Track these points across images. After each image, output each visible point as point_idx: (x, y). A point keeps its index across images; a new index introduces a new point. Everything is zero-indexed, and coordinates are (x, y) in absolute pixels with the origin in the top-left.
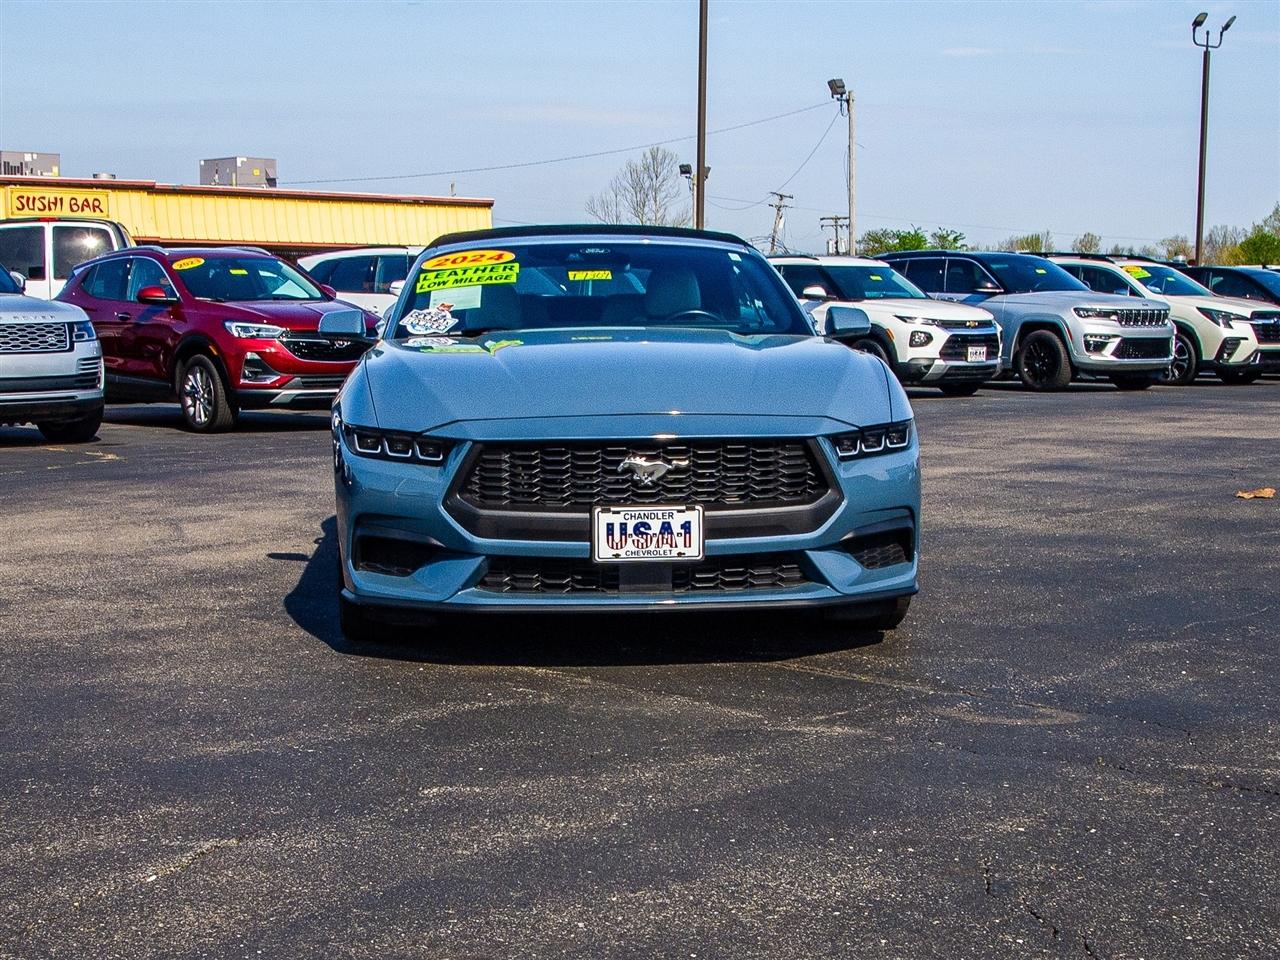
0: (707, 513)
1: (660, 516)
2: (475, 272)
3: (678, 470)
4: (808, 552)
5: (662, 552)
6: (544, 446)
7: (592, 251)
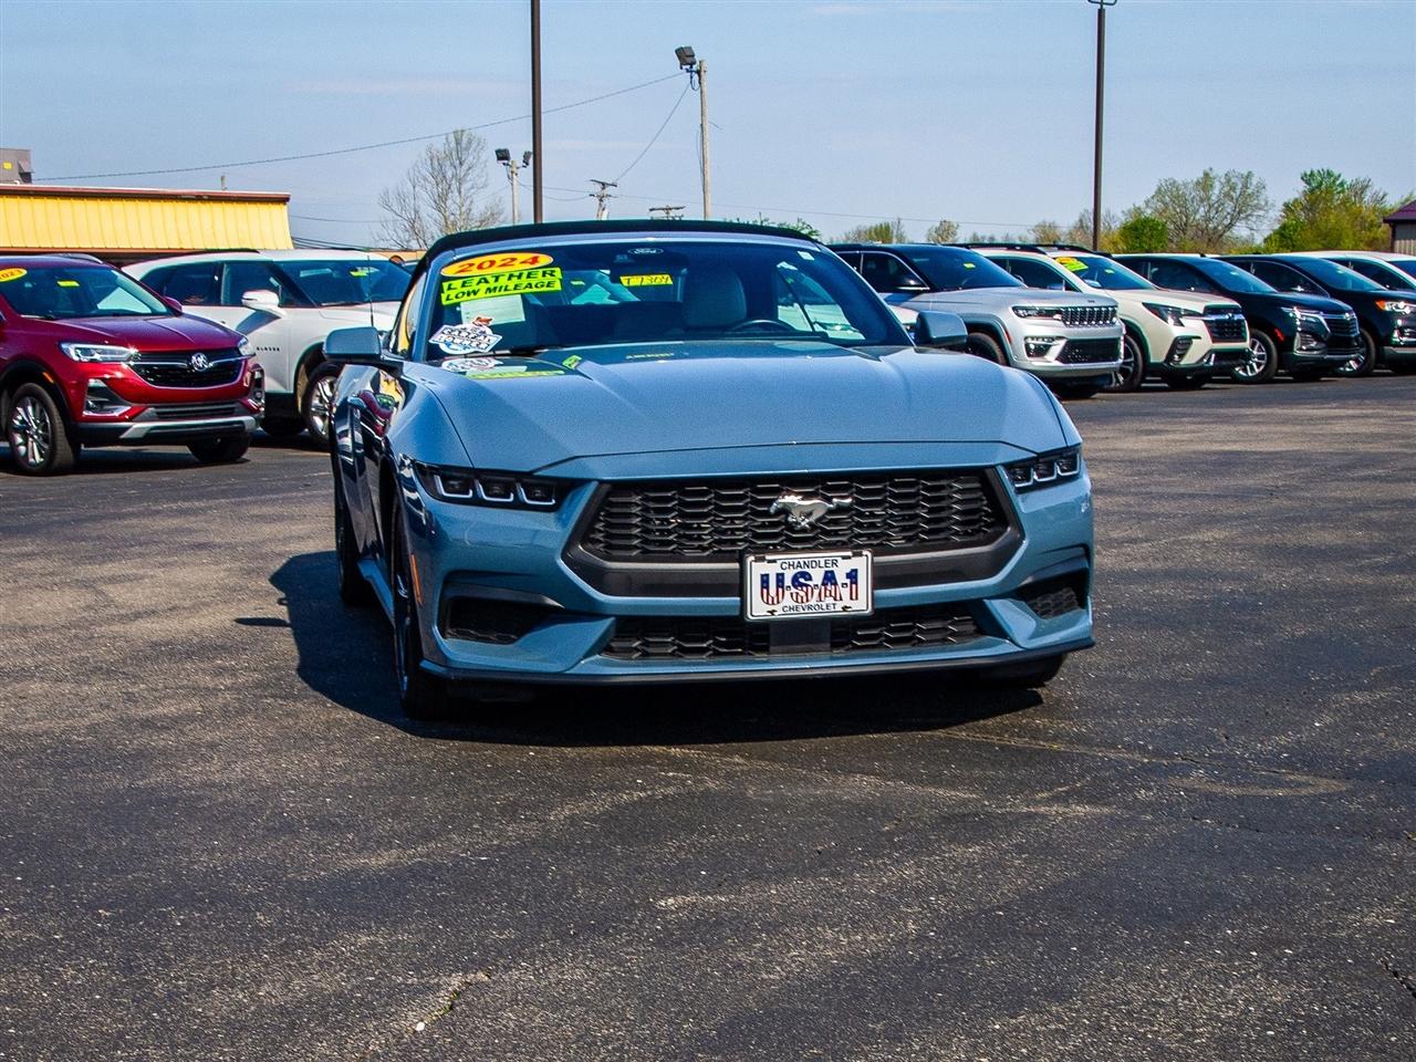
0: (877, 559)
1: (822, 564)
2: (509, 279)
3: (840, 509)
4: (985, 601)
5: (824, 607)
6: (679, 485)
7: (642, 251)
